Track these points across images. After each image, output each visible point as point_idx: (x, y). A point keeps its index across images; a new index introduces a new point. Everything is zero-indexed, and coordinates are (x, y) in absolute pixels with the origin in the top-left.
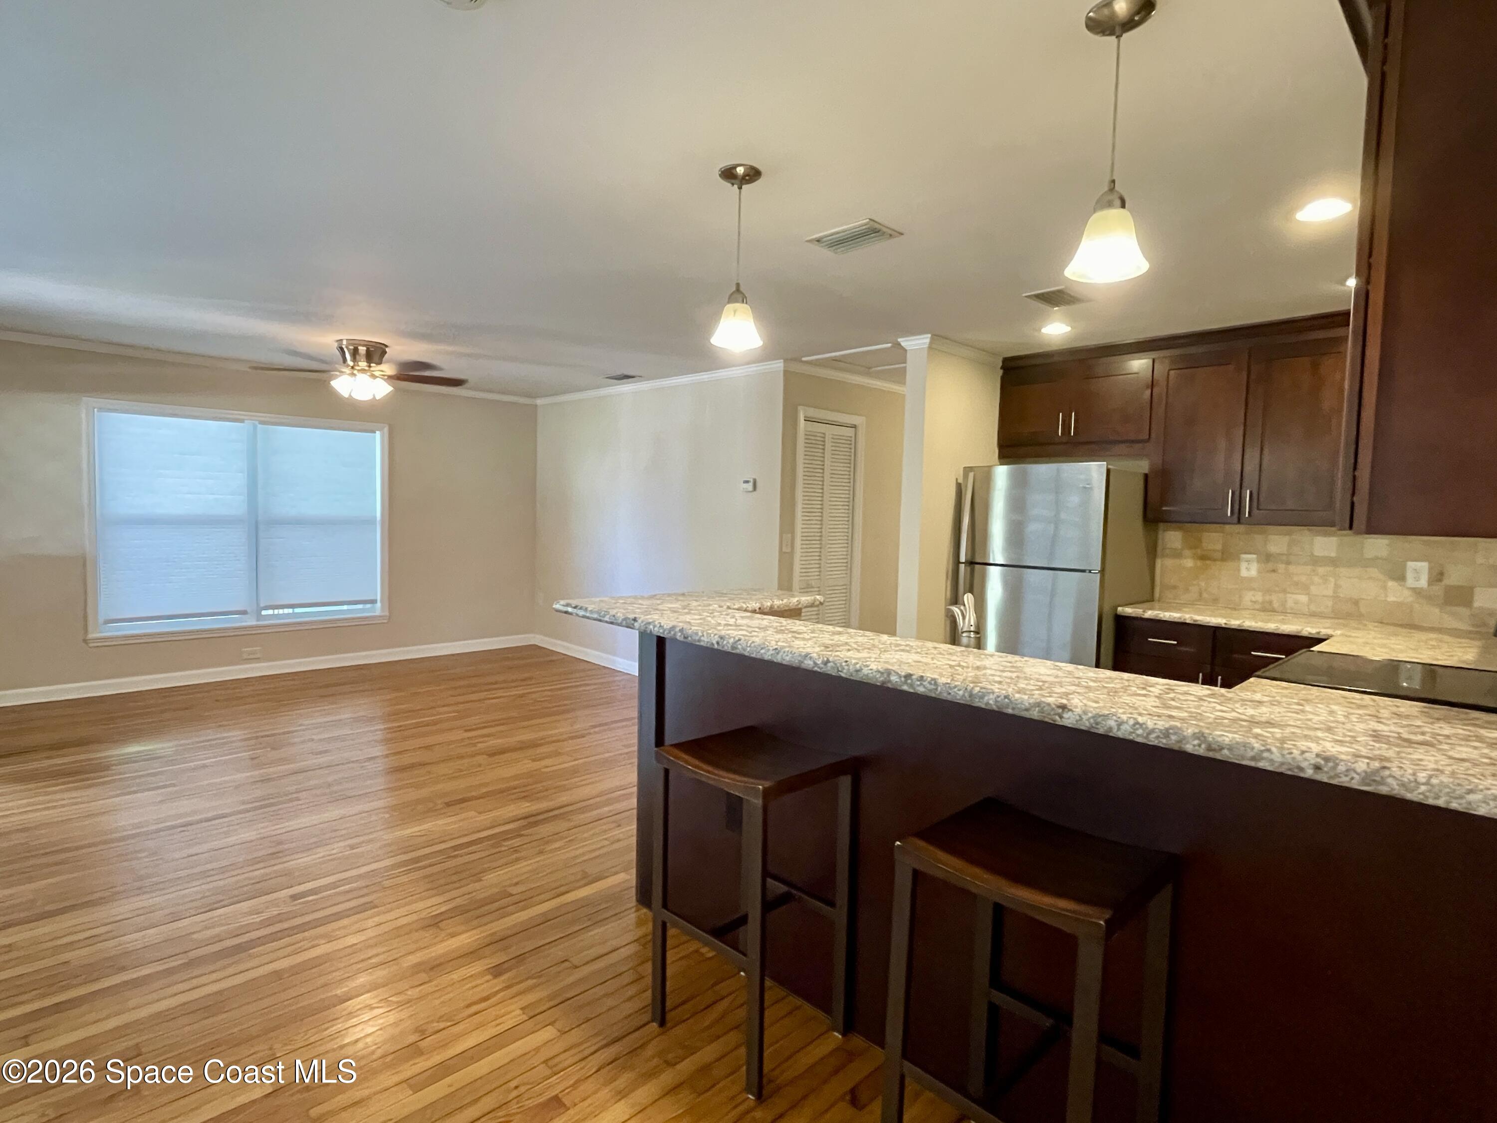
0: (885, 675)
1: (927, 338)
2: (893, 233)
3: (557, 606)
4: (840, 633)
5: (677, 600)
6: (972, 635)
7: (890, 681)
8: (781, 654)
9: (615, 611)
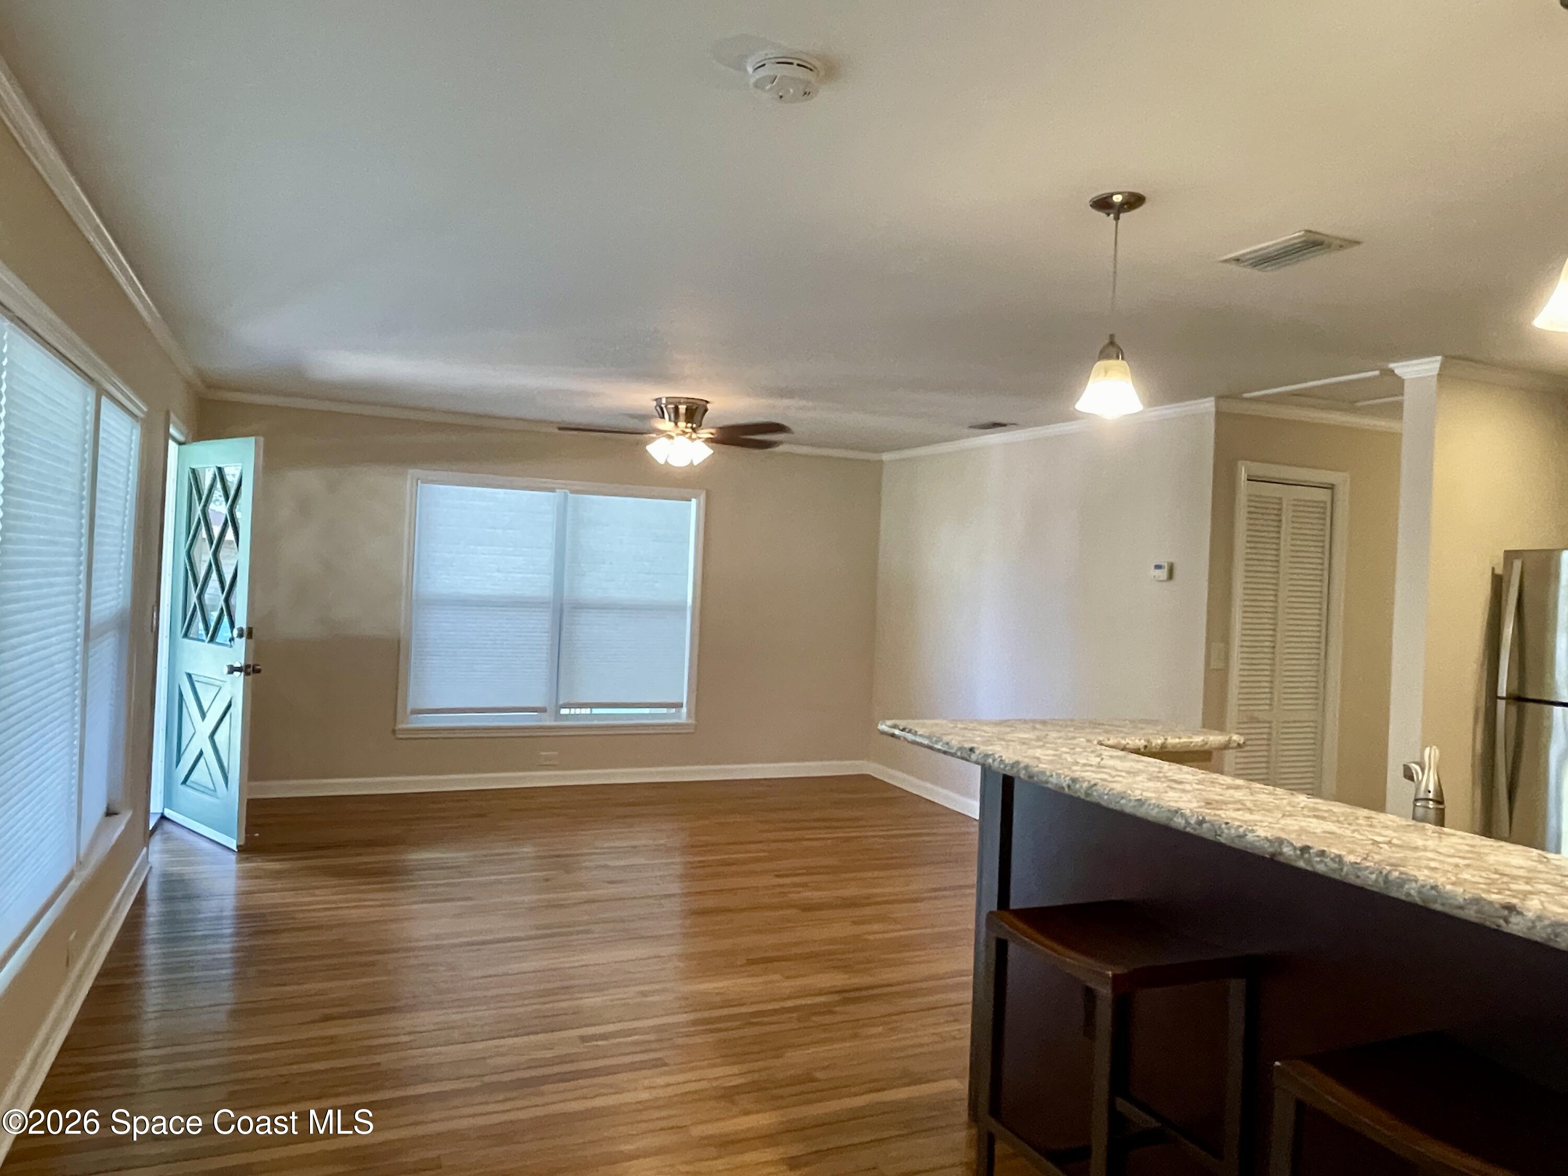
0: (1276, 844)
1: (1436, 361)
2: (1343, 243)
3: (883, 727)
4: (1237, 788)
5: (1034, 728)
6: (1431, 805)
7: (1281, 854)
8: (1146, 806)
9: (950, 737)
